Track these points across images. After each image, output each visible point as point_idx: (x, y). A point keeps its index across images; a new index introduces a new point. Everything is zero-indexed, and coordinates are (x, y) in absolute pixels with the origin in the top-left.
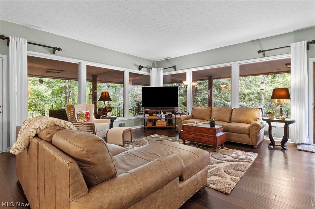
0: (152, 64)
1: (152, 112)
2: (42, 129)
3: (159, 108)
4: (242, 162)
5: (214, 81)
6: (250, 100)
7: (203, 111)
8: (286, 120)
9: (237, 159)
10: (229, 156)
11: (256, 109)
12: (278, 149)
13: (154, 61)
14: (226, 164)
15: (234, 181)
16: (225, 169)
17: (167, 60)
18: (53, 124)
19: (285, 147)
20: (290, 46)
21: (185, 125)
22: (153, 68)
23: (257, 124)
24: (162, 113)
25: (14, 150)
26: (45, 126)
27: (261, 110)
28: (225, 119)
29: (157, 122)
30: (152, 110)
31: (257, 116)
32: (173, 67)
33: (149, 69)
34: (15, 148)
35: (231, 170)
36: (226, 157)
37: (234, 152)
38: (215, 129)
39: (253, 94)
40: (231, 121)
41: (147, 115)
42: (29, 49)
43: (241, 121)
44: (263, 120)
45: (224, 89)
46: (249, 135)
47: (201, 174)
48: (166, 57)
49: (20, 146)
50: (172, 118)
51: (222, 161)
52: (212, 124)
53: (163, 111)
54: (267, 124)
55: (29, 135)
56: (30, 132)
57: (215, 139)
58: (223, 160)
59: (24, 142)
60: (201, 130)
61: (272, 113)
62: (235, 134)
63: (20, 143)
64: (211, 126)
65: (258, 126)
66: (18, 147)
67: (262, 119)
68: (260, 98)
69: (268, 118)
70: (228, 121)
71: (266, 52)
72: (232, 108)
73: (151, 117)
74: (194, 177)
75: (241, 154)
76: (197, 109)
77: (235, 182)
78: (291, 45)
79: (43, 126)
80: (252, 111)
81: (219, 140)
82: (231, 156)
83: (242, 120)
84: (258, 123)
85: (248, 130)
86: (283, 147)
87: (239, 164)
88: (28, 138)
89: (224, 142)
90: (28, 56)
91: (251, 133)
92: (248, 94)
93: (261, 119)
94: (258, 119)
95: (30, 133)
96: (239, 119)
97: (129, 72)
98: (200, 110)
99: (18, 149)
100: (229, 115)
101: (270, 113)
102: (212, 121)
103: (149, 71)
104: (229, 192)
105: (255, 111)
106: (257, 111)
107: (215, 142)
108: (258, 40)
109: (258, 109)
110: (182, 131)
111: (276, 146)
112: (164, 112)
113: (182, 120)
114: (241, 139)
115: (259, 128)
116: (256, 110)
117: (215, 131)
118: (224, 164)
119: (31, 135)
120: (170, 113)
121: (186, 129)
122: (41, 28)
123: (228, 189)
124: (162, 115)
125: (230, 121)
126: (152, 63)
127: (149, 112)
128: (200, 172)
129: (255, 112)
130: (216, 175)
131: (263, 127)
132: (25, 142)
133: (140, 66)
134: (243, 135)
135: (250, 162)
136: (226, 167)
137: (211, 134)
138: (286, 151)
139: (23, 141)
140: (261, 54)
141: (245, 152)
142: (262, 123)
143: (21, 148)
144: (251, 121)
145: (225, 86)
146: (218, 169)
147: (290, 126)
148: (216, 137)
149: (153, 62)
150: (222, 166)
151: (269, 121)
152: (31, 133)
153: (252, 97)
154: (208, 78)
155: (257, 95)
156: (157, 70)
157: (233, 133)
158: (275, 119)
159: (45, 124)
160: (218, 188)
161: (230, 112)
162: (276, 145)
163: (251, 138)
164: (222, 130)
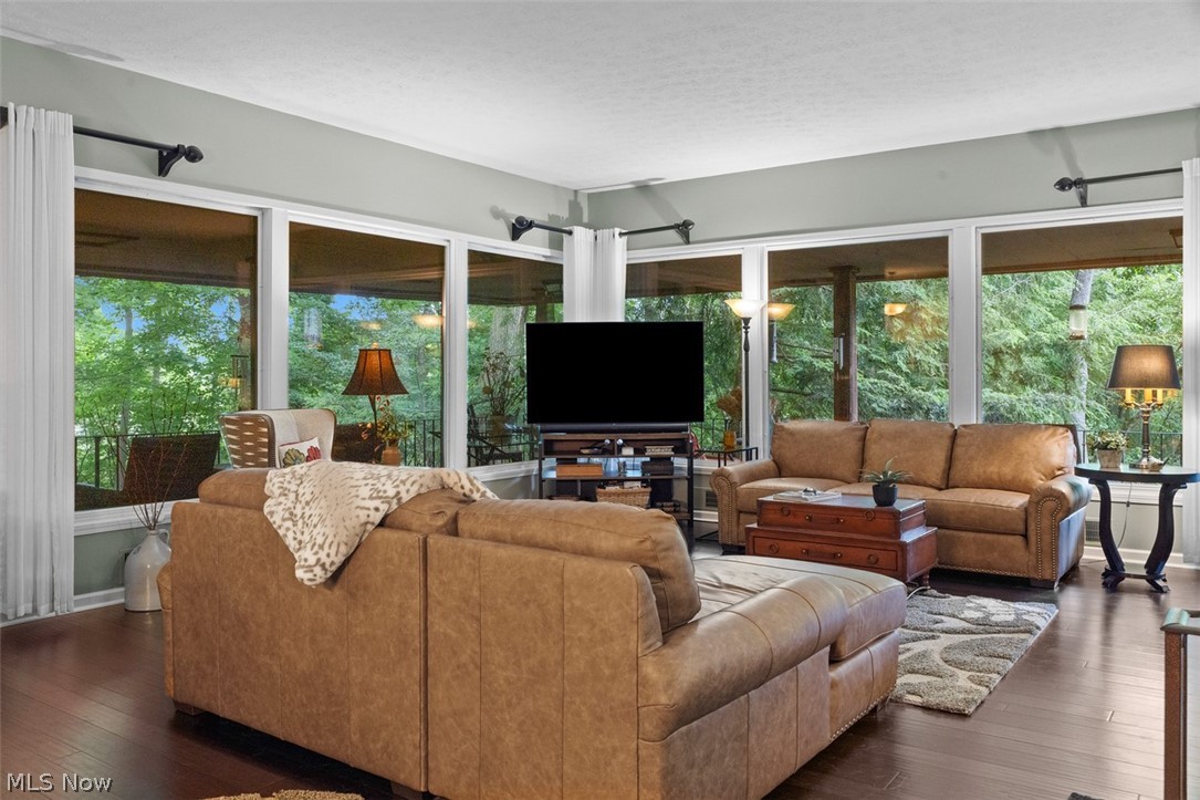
0: (567, 207)
1: (583, 444)
2: (404, 501)
3: (614, 425)
4: (1004, 632)
5: (861, 291)
6: (1024, 380)
7: (828, 438)
8: (1167, 470)
9: (985, 625)
10: (954, 616)
11: (1051, 431)
12: (1134, 590)
13: (576, 192)
14: (945, 640)
15: (980, 683)
16: (945, 655)
17: (643, 188)
18: (435, 485)
19: (1160, 583)
20: (1181, 170)
21: (765, 499)
22: (578, 230)
23: (1055, 490)
24: (628, 451)
25: (312, 571)
26: (414, 491)
27: (1069, 434)
28: (924, 476)
29: (605, 494)
30: (579, 437)
31: (1056, 460)
32: (676, 227)
33: (558, 233)
34: (317, 564)
35: (968, 657)
36: (942, 621)
37: (971, 605)
38: (897, 515)
39: (1037, 351)
40: (951, 483)
41: (550, 461)
42: (81, 160)
43: (992, 479)
44: (1080, 472)
45: (898, 324)
46: (1025, 536)
47: (882, 653)
48: (642, 179)
49: (333, 558)
50: (675, 473)
51: (931, 634)
52: (884, 494)
53: (627, 443)
54: (1095, 493)
55: (363, 519)
56: (369, 509)
57: (900, 553)
58: (932, 631)
59: (346, 544)
60: (838, 520)
61: (1112, 446)
62: (972, 535)
63: (330, 546)
64: (880, 503)
65: (1060, 496)
66: (324, 559)
67: (1076, 469)
68: (1070, 374)
69: (1096, 467)
70: (938, 483)
71: (1090, 187)
72: (952, 425)
73: (570, 472)
74: (864, 655)
75: (999, 609)
76: (800, 432)
77: (987, 686)
78: (1185, 165)
79: (408, 491)
80: (1037, 438)
81: (911, 559)
82: (963, 616)
83: (995, 477)
84: (1061, 486)
85: (1023, 515)
86: (1152, 582)
87: (992, 638)
88: (359, 530)
89: (929, 567)
90: (77, 190)
91: (1032, 527)
92: (1017, 352)
93: (1069, 472)
94: (1060, 469)
95: (367, 512)
96: (985, 472)
97: (469, 251)
98: (810, 435)
99: (323, 566)
100: (940, 456)
101: (1104, 447)
102: (885, 482)
103: (557, 245)
104: (971, 710)
105: (1047, 439)
106: (1055, 439)
107: (900, 564)
108: (1058, 131)
109: (1061, 430)
110: (755, 526)
111: (1127, 580)
112: (639, 445)
113: (736, 479)
114: (996, 555)
115: (1062, 506)
116: (1053, 435)
117: (897, 522)
118: (938, 641)
119: (371, 519)
120: (666, 451)
121: (771, 516)
122: (121, 60)
123: (968, 702)
124: (629, 462)
125: (947, 483)
126: (570, 202)
127: (557, 447)
128: (879, 645)
129: (1047, 443)
130: (917, 673)
131: (1079, 504)
132: (350, 543)
133: (520, 220)
134: (1002, 537)
135: (1030, 632)
136: (948, 649)
137: (882, 535)
138: (1163, 597)
139: (345, 539)
140: (1073, 194)
141: (1011, 604)
142: (1075, 487)
143: (332, 563)
144: (1035, 479)
145: (900, 309)
146: (923, 655)
147: (1179, 497)
148: (903, 546)
149: (572, 198)
150: (935, 647)
151: (1100, 479)
152: (372, 513)
153: (1031, 363)
154: (831, 275)
155: (1055, 357)
156: (593, 238)
157: (963, 534)
158: (1124, 469)
159: (414, 483)
160: (933, 700)
161: (946, 442)
162: (1129, 576)
163: (1033, 548)
164: (921, 518)
